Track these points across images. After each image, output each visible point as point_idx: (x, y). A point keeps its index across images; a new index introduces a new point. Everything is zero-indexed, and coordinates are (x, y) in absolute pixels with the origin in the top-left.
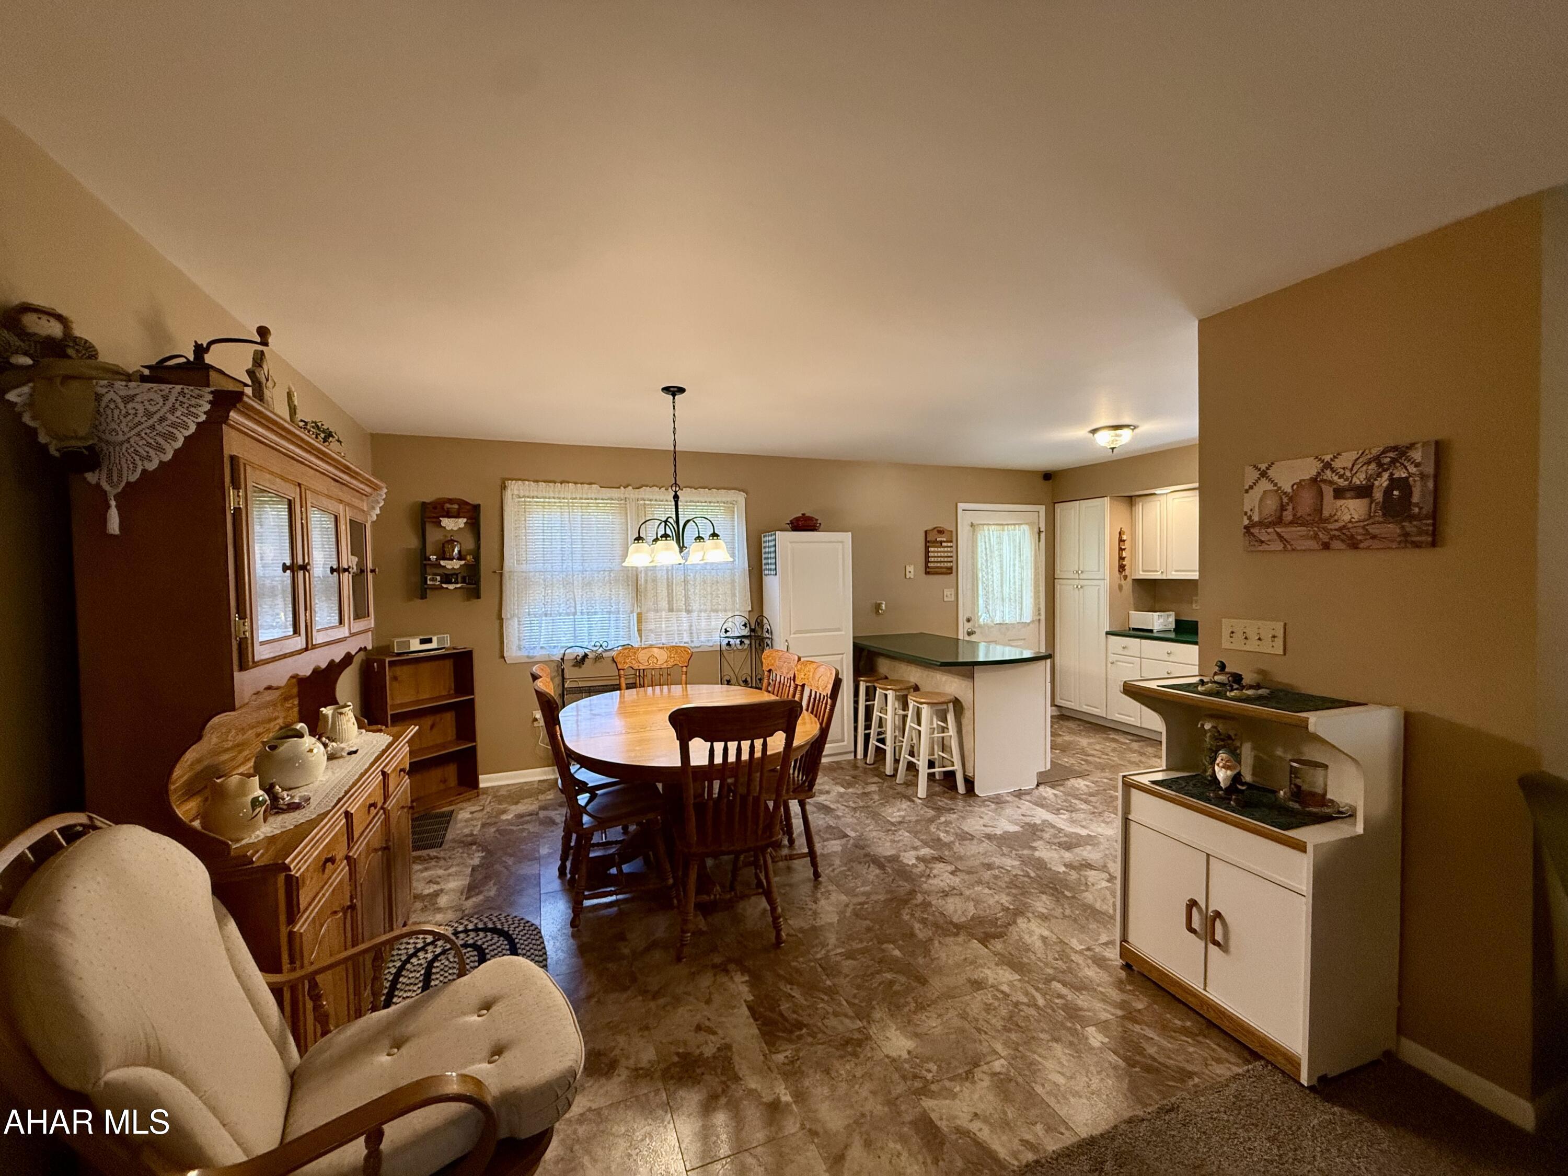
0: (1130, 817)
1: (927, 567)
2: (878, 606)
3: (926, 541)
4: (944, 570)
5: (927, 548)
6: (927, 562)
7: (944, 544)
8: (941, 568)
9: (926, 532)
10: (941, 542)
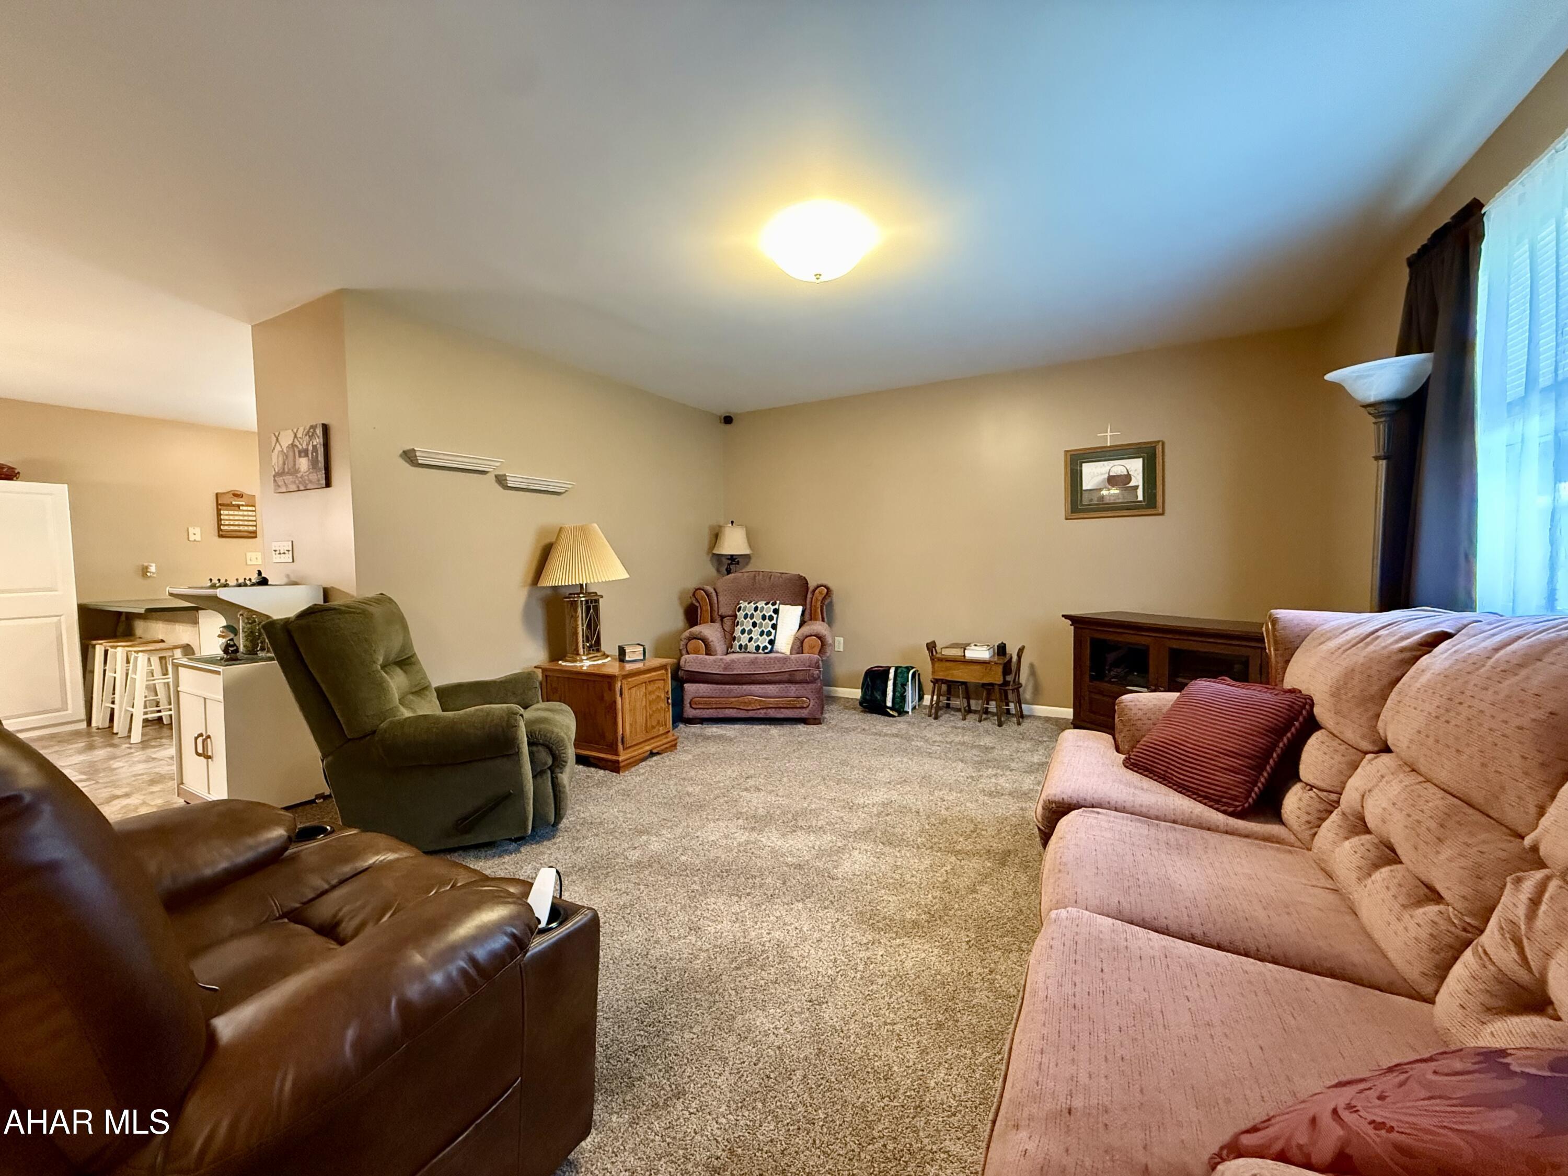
0: (179, 689)
1: (219, 529)
2: (144, 571)
3: (218, 504)
4: (246, 534)
5: (219, 511)
6: (219, 525)
7: (241, 508)
8: (240, 531)
9: (217, 494)
10: (239, 506)
